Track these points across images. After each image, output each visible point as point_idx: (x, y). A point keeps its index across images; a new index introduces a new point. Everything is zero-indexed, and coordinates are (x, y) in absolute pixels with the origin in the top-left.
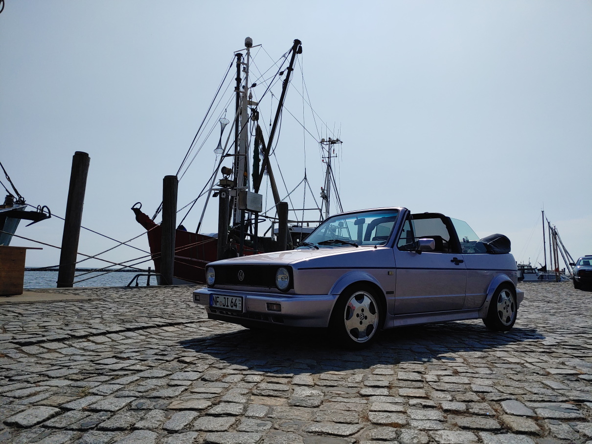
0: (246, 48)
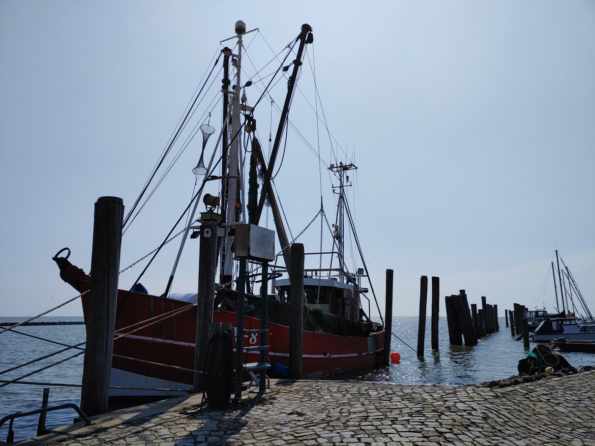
0: (237, 35)
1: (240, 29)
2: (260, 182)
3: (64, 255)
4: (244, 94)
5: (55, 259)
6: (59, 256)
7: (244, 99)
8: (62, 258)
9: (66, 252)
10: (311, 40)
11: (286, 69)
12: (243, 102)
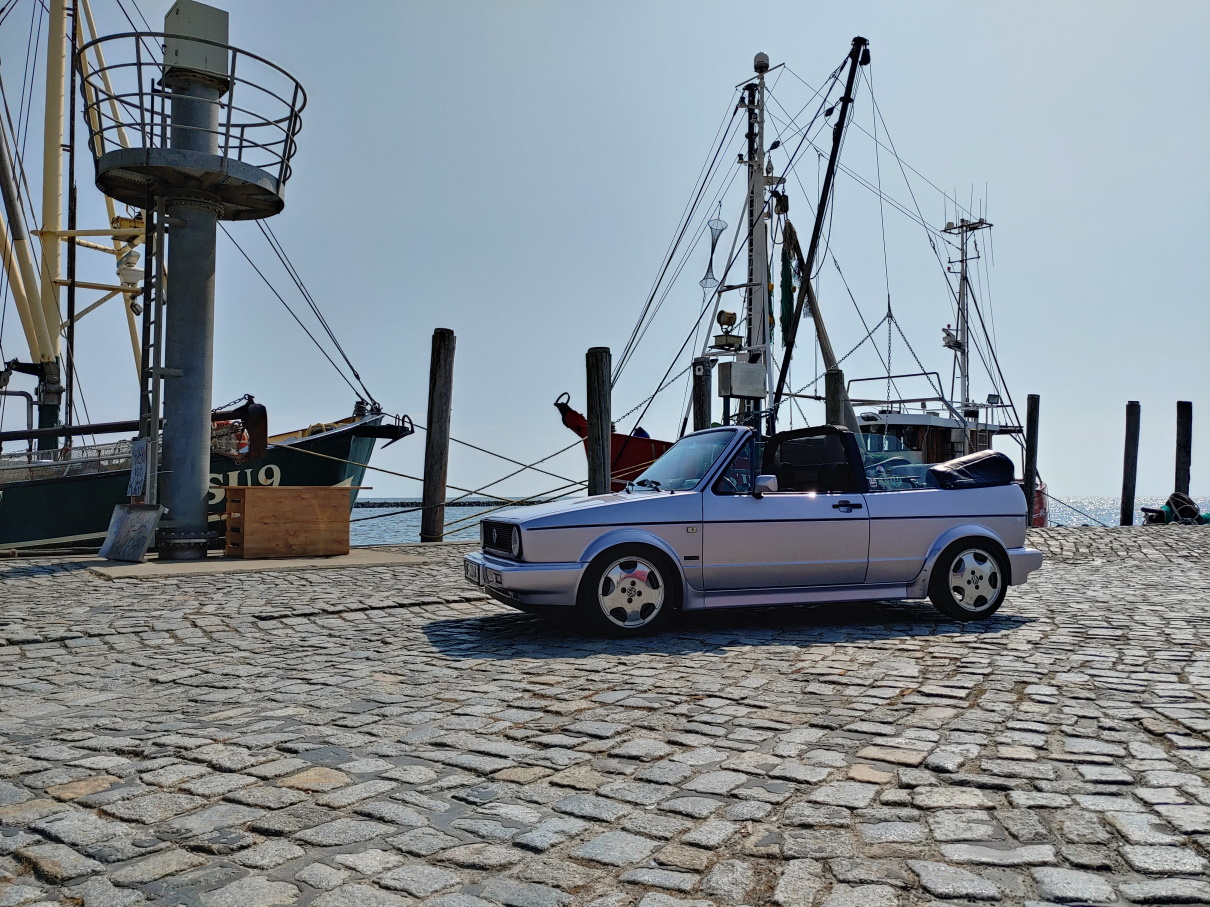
0: (757, 74)
1: (762, 66)
2: (796, 283)
3: (564, 400)
4: (769, 162)
5: (556, 404)
6: (559, 402)
7: (770, 169)
8: (562, 404)
9: (566, 397)
10: (866, 60)
11: (829, 112)
12: (768, 172)
